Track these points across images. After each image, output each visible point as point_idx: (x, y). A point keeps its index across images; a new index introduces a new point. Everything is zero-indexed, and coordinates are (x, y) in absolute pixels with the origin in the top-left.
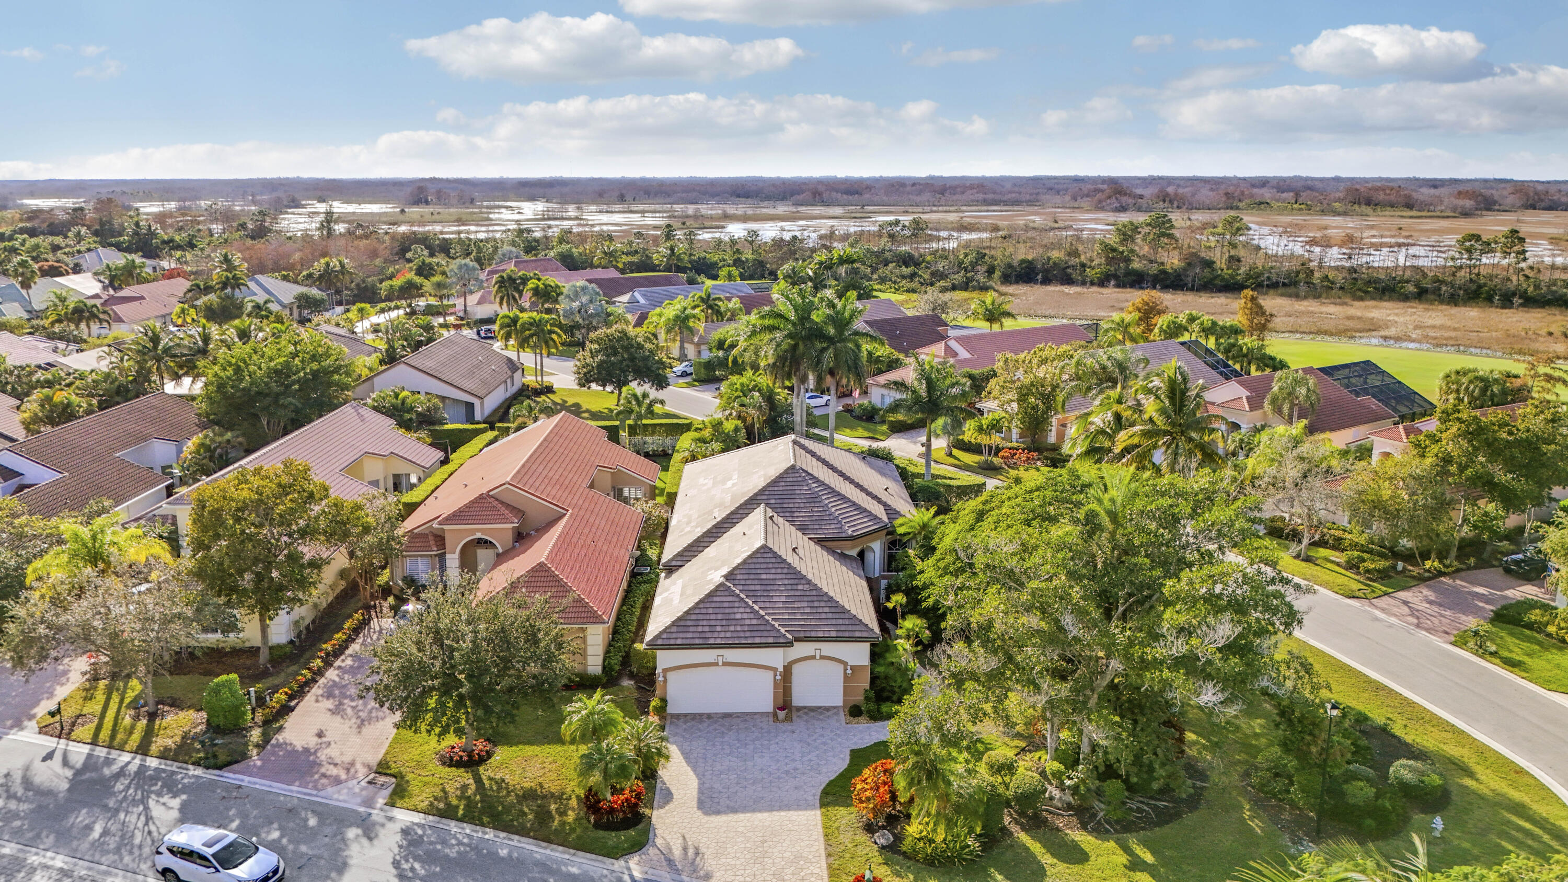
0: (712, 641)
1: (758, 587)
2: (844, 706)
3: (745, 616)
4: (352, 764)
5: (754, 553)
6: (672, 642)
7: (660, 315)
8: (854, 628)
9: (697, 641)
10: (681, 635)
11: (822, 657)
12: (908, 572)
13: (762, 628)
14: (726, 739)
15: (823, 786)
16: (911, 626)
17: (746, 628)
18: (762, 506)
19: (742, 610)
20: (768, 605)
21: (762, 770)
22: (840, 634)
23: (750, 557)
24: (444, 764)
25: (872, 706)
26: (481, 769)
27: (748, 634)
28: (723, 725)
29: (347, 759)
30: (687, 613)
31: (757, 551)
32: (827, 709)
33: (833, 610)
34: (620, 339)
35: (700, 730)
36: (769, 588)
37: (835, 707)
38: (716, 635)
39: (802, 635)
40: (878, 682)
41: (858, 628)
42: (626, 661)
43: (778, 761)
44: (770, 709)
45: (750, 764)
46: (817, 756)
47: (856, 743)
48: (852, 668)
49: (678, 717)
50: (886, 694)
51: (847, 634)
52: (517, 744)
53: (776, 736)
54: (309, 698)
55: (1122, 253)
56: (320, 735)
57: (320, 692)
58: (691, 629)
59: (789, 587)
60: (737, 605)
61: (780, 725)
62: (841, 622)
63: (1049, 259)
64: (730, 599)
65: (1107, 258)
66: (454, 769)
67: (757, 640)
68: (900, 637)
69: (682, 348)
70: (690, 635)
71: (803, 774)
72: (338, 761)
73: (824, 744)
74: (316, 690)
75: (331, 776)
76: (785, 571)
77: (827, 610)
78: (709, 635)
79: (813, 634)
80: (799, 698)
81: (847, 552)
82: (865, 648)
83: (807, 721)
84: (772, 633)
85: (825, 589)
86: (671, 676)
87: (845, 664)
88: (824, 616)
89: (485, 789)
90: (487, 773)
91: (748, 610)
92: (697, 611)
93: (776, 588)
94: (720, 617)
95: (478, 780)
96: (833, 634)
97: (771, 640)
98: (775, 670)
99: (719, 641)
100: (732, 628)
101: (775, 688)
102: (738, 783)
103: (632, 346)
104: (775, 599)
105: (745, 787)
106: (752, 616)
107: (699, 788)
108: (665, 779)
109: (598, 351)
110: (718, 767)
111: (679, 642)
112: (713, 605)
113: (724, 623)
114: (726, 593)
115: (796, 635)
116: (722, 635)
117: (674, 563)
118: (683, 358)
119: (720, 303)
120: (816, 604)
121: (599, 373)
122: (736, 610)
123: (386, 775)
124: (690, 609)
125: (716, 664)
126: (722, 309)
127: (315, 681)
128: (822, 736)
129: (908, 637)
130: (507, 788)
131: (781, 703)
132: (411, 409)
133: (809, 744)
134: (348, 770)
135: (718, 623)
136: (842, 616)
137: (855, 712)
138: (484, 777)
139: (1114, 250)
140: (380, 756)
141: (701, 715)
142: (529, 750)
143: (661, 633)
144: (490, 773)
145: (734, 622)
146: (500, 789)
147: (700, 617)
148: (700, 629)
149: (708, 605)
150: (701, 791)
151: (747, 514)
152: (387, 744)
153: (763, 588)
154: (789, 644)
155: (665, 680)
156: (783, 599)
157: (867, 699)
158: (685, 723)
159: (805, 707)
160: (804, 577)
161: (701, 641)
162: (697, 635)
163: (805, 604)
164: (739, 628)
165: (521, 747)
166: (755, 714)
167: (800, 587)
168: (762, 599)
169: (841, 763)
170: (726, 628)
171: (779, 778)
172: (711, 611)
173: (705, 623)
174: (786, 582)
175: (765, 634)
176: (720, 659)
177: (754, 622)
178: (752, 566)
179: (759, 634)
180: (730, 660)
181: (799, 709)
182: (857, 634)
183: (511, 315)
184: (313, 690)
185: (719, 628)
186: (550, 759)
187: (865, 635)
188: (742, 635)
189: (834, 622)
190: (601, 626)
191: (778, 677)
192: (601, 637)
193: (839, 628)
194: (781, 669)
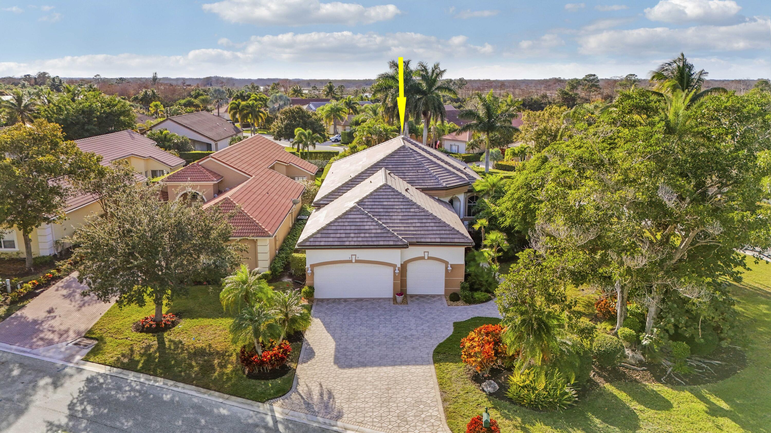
0: (347, 243)
1: (381, 210)
2: (445, 295)
3: (372, 227)
4: (67, 331)
5: (378, 189)
6: (317, 244)
7: (323, 110)
8: (454, 236)
9: (336, 243)
10: (324, 239)
11: (430, 258)
12: (485, 211)
13: (385, 235)
14: (358, 314)
15: (435, 347)
16: (494, 238)
17: (373, 235)
18: (383, 169)
19: (370, 224)
20: (389, 221)
21: (386, 335)
22: (443, 240)
23: (375, 191)
24: (137, 330)
25: (467, 293)
26: (165, 335)
27: (374, 239)
28: (356, 306)
29: (63, 328)
30: (329, 225)
31: (381, 188)
32: (433, 296)
33: (437, 225)
34: (297, 113)
35: (338, 309)
36: (389, 210)
37: (438, 295)
38: (350, 239)
39: (415, 240)
40: (469, 278)
41: (456, 236)
42: (287, 267)
43: (398, 330)
44: (391, 296)
45: (376, 332)
46: (429, 327)
47: (457, 318)
48: (452, 266)
49: (322, 300)
50: (476, 287)
51: (448, 240)
52: (197, 318)
53: (396, 313)
54: (52, 289)
55: (571, 95)
56: (50, 311)
57: (62, 284)
58: (332, 235)
59: (404, 210)
60: (366, 220)
61: (400, 307)
62: (443, 232)
63: (532, 99)
64: (361, 216)
65: (563, 98)
66: (144, 334)
67: (381, 243)
68: (485, 246)
69: (335, 127)
70: (331, 239)
71: (418, 338)
72: (56, 329)
73: (433, 318)
74: (60, 284)
75: (47, 339)
76: (401, 200)
77: (433, 224)
78: (345, 239)
79: (423, 240)
80: (411, 289)
81: (442, 199)
82: (462, 250)
83: (418, 304)
84: (392, 239)
85: (430, 211)
86: (317, 270)
87: (446, 263)
88: (430, 228)
89: (165, 348)
90: (169, 337)
91: (374, 224)
92: (336, 224)
93: (394, 210)
94: (353, 228)
95: (161, 342)
96: (438, 240)
97: (391, 243)
98: (394, 266)
99: (352, 243)
100: (362, 235)
101: (395, 279)
102: (366, 345)
103: (305, 116)
104: (394, 217)
105: (373, 348)
106: (377, 227)
107: (336, 348)
108: (310, 341)
109: (285, 119)
110: (352, 333)
111: (322, 244)
112: (348, 220)
113: (356, 231)
114: (358, 213)
115: (410, 240)
116: (355, 239)
117: (321, 202)
118: (336, 133)
119: (357, 106)
120: (424, 221)
121: (286, 131)
122: (365, 224)
123: (92, 338)
124: (331, 223)
125: (350, 261)
126: (358, 110)
127: (60, 278)
128: (431, 313)
129: (491, 247)
130: (182, 348)
131: (399, 291)
132: (170, 140)
133: (421, 319)
134: (61, 335)
135: (352, 231)
136: (444, 228)
137: (454, 298)
138: (166, 340)
139: (567, 94)
140: (90, 326)
141: (339, 299)
142: (206, 321)
143: (309, 238)
144: (172, 338)
145: (363, 231)
146: (177, 348)
147: (339, 228)
148: (338, 235)
149: (344, 220)
150: (337, 350)
151: (373, 174)
152: (100, 317)
153: (385, 210)
154: (405, 246)
155: (313, 273)
156: (400, 217)
157: (463, 288)
158: (328, 304)
159: (417, 295)
160: (415, 204)
161: (339, 244)
162: (337, 239)
163: (417, 221)
164: (367, 235)
165: (200, 319)
166: (380, 299)
167: (412, 210)
168: (385, 217)
169: (448, 331)
170: (358, 235)
171: (399, 341)
172: (346, 224)
173: (342, 231)
174: (402, 207)
175: (388, 239)
176: (354, 257)
177: (379, 231)
178: (377, 197)
179: (383, 239)
180: (361, 258)
181: (412, 296)
182: (456, 240)
183: (237, 103)
184: (57, 284)
185: (352, 235)
186: (221, 328)
187: (462, 241)
188: (370, 239)
189: (438, 232)
190: (268, 239)
191: (397, 271)
192: (268, 247)
193: (442, 236)
194: (399, 266)
